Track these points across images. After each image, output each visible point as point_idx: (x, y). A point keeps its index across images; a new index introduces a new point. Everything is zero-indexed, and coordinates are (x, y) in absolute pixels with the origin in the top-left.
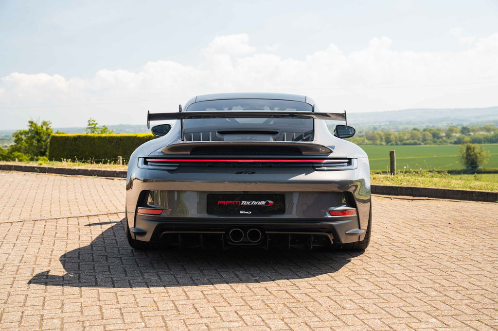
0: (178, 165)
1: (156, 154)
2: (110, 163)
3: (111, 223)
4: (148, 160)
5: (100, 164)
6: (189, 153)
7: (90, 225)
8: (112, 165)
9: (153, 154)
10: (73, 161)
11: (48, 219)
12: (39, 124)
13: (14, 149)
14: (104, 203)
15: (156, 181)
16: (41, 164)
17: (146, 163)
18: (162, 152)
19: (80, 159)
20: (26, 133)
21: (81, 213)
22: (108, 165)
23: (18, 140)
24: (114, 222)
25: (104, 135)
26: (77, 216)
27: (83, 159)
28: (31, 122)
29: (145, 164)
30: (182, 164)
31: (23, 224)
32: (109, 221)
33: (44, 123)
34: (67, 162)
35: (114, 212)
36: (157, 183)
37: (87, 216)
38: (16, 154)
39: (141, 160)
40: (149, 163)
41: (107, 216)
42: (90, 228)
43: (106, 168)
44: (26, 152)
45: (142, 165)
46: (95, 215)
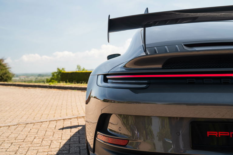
0: (146, 82)
1: (119, 69)
2: (84, 83)
3: (78, 126)
4: (108, 77)
5: (79, 84)
6: (160, 66)
7: (63, 129)
8: (85, 84)
9: (113, 70)
10: (66, 82)
11: (36, 123)
12: (61, 69)
13: (52, 79)
14: (77, 108)
15: (119, 102)
16: (50, 84)
17: (105, 80)
18: (125, 66)
19: (69, 82)
20: (56, 73)
21: (60, 116)
22: (83, 84)
23: (53, 75)
24: (81, 126)
25: (84, 71)
26: (56, 119)
27: (71, 81)
28: (58, 69)
29: (105, 82)
30: (152, 81)
31: (17, 127)
32: (77, 124)
33: (63, 69)
34: (63, 82)
35: (82, 116)
36: (120, 104)
37: (64, 119)
38: (53, 80)
39: (100, 77)
40: (109, 81)
41: (76, 119)
42: (62, 132)
43: (81, 86)
44: (56, 80)
45: (101, 82)
46: (69, 119)
